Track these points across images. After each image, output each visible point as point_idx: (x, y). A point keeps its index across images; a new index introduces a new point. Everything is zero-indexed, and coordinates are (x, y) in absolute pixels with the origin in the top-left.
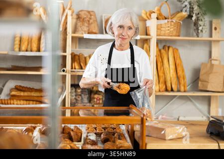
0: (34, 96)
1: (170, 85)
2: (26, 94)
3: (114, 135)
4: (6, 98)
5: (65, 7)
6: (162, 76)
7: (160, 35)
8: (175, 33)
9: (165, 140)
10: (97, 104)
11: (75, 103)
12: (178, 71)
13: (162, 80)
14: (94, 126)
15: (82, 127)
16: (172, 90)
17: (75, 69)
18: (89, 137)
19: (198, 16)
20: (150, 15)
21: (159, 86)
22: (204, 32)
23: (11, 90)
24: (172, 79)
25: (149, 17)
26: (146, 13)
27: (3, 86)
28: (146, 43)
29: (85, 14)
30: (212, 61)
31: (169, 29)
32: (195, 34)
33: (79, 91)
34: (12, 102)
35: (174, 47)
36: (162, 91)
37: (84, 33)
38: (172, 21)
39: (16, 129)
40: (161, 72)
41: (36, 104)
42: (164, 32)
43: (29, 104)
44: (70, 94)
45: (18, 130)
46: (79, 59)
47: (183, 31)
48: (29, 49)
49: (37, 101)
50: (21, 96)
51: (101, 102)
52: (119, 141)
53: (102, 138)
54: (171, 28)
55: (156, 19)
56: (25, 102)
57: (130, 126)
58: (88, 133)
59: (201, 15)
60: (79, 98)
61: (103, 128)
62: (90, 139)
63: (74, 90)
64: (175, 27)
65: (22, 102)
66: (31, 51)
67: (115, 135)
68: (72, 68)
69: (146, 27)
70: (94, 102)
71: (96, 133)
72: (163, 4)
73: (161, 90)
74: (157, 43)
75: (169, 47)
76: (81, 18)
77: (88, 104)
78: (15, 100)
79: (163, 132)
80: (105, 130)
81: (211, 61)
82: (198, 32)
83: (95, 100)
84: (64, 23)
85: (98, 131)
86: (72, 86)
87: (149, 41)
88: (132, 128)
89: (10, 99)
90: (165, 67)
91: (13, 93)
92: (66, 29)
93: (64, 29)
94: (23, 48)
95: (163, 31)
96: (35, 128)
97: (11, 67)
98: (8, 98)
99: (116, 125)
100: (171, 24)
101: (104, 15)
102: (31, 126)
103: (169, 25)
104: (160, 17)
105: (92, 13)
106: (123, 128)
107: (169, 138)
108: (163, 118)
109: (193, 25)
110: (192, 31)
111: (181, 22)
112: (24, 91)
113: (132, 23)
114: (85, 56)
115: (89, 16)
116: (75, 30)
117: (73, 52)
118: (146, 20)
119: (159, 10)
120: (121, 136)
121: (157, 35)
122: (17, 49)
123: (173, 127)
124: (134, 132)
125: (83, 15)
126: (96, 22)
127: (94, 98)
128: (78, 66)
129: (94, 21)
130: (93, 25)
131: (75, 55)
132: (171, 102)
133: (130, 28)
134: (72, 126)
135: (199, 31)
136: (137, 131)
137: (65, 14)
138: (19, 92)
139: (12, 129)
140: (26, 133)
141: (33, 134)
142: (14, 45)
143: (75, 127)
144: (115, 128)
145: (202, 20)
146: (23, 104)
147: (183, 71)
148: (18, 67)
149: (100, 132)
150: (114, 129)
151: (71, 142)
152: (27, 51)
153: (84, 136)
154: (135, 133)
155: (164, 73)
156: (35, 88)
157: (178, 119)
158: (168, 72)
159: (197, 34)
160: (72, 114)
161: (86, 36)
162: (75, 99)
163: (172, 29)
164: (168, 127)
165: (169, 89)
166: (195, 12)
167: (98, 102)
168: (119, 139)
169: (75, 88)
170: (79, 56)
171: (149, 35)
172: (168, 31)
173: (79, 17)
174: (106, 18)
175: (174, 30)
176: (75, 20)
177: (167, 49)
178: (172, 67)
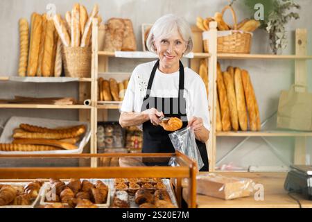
0: (46, 139)
1: (237, 122)
2: (35, 136)
3: (153, 193)
4: (7, 142)
5: (89, 14)
6: (226, 110)
7: (222, 52)
8: (242, 49)
9: (224, 199)
10: (134, 149)
11: (103, 149)
12: (248, 103)
13: (225, 114)
14: (126, 180)
15: (109, 181)
16: (240, 129)
17: (104, 100)
18: (118, 197)
19: (275, 25)
20: (208, 25)
21: (222, 124)
22: (283, 46)
23: (15, 131)
24: (240, 113)
25: (206, 27)
26: (203, 22)
27: (4, 125)
28: (203, 63)
29: (117, 24)
30: (296, 88)
31: (234, 44)
32: (271, 50)
33: (110, 131)
34: (15, 148)
35: (242, 69)
36: (226, 131)
37: (115, 49)
38: (239, 33)
39: (15, 186)
40: (224, 103)
41: (49, 150)
42: (227, 48)
43: (39, 150)
44: (96, 136)
45: (18, 186)
46: (109, 87)
47: (254, 47)
48: (39, 73)
49: (50, 146)
50: (27, 139)
51: (140, 146)
52: (160, 201)
53: (136, 197)
54: (237, 42)
55: (216, 30)
56: (34, 147)
57: (176, 180)
58: (117, 190)
59: (280, 23)
60: (109, 140)
61: (138, 183)
62: (118, 199)
63: (103, 130)
64: (243, 40)
65: (30, 147)
66: (42, 76)
67: (155, 194)
68: (99, 99)
69: (203, 42)
70: (131, 146)
71: (128, 191)
72: (226, 8)
73: (224, 129)
74: (218, 63)
75: (235, 69)
76: (112, 29)
77: (123, 150)
78: (20, 145)
79: (221, 189)
80: (141, 185)
81: (294, 87)
82: (275, 47)
83: (133, 144)
84: (87, 36)
85: (130, 188)
86: (99, 124)
87: (206, 60)
88: (179, 183)
89: (13, 143)
90: (229, 97)
91: (18, 135)
92: (90, 45)
93: (88, 44)
94: (31, 71)
95: (227, 45)
96: (41, 184)
97: (14, 98)
98: (10, 142)
99: (157, 178)
100: (237, 37)
101: (143, 25)
102: (37, 182)
103: (235, 38)
104: (221, 27)
105: (126, 22)
106: (167, 182)
107: (230, 197)
108: (227, 169)
109: (268, 37)
110: (267, 45)
111: (252, 34)
112: (32, 132)
113: (181, 36)
114: (118, 82)
115: (123, 26)
116: (103, 46)
117: (100, 76)
118: (202, 31)
119: (221, 17)
120: (163, 195)
121: (218, 52)
122: (22, 74)
123: (236, 181)
124: (182, 188)
125: (114, 25)
126: (132, 34)
127: (131, 141)
128: (108, 96)
129: (130, 32)
130: (128, 39)
131: (104, 81)
132: (239, 146)
133: (178, 42)
134: (94, 181)
135: (277, 46)
136: (186, 187)
137: (89, 24)
138: (25, 134)
139: (9, 186)
140: (29, 191)
141: (38, 193)
142: (18, 67)
143: (99, 182)
144: (156, 184)
145: (280, 31)
146: (32, 150)
147: (255, 102)
148: (24, 98)
149: (135, 189)
150: (154, 184)
151: (91, 203)
152: (36, 75)
153: (111, 194)
154: (184, 189)
155: (228, 106)
156: (49, 128)
157: (249, 170)
158: (234, 103)
159: (274, 51)
160: (100, 164)
161: (119, 54)
162: (104, 142)
163: (239, 44)
164: (229, 181)
165: (236, 127)
166: (270, 20)
167: (136, 146)
168: (161, 199)
169: (105, 128)
170: (109, 82)
171: (207, 52)
172: (234, 47)
173: (108, 28)
174: (147, 28)
175: (242, 45)
176: (103, 33)
177: (232, 71)
178: (240, 96)
